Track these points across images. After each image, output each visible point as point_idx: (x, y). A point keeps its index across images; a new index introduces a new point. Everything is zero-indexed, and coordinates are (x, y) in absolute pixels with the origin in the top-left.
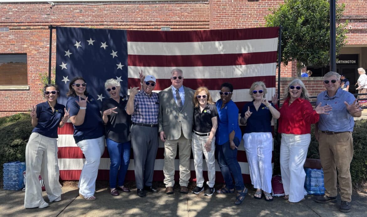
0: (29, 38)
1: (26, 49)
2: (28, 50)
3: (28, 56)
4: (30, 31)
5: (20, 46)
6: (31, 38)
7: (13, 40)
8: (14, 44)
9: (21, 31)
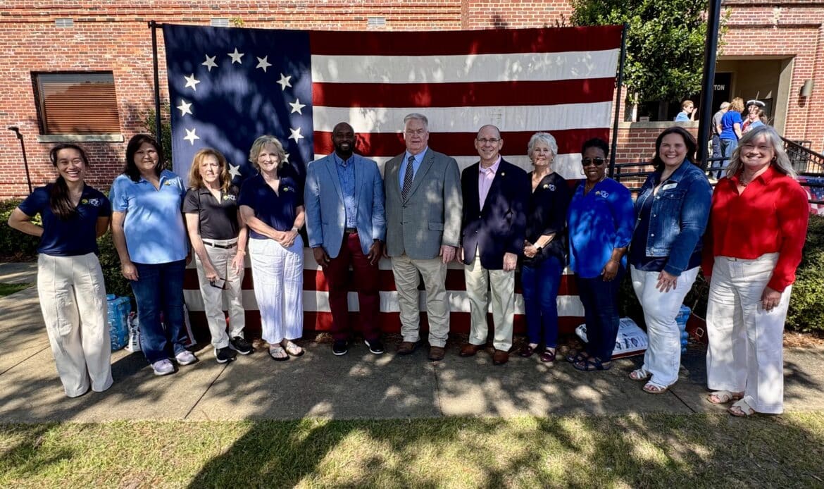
0: (114, 40)
1: (111, 63)
2: (114, 65)
3: (116, 76)
4: (115, 26)
5: (97, 56)
6: (119, 40)
7: (83, 43)
8: (86, 53)
9: (98, 26)
